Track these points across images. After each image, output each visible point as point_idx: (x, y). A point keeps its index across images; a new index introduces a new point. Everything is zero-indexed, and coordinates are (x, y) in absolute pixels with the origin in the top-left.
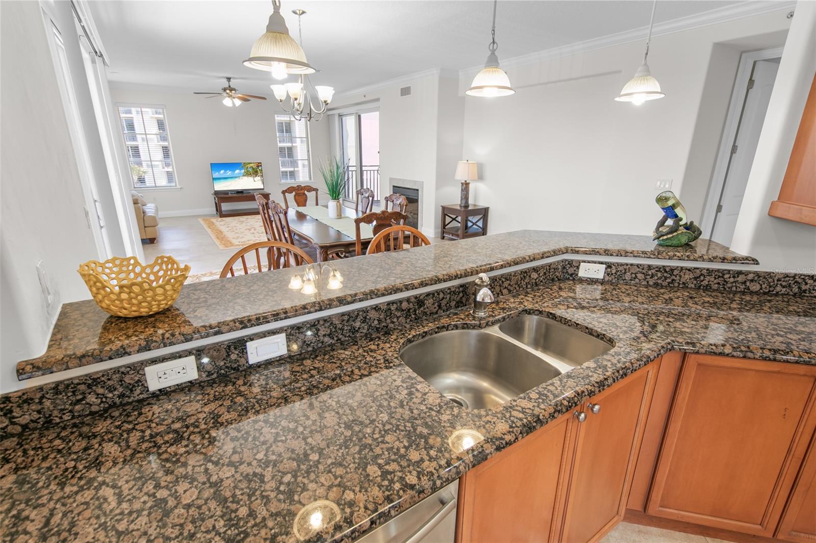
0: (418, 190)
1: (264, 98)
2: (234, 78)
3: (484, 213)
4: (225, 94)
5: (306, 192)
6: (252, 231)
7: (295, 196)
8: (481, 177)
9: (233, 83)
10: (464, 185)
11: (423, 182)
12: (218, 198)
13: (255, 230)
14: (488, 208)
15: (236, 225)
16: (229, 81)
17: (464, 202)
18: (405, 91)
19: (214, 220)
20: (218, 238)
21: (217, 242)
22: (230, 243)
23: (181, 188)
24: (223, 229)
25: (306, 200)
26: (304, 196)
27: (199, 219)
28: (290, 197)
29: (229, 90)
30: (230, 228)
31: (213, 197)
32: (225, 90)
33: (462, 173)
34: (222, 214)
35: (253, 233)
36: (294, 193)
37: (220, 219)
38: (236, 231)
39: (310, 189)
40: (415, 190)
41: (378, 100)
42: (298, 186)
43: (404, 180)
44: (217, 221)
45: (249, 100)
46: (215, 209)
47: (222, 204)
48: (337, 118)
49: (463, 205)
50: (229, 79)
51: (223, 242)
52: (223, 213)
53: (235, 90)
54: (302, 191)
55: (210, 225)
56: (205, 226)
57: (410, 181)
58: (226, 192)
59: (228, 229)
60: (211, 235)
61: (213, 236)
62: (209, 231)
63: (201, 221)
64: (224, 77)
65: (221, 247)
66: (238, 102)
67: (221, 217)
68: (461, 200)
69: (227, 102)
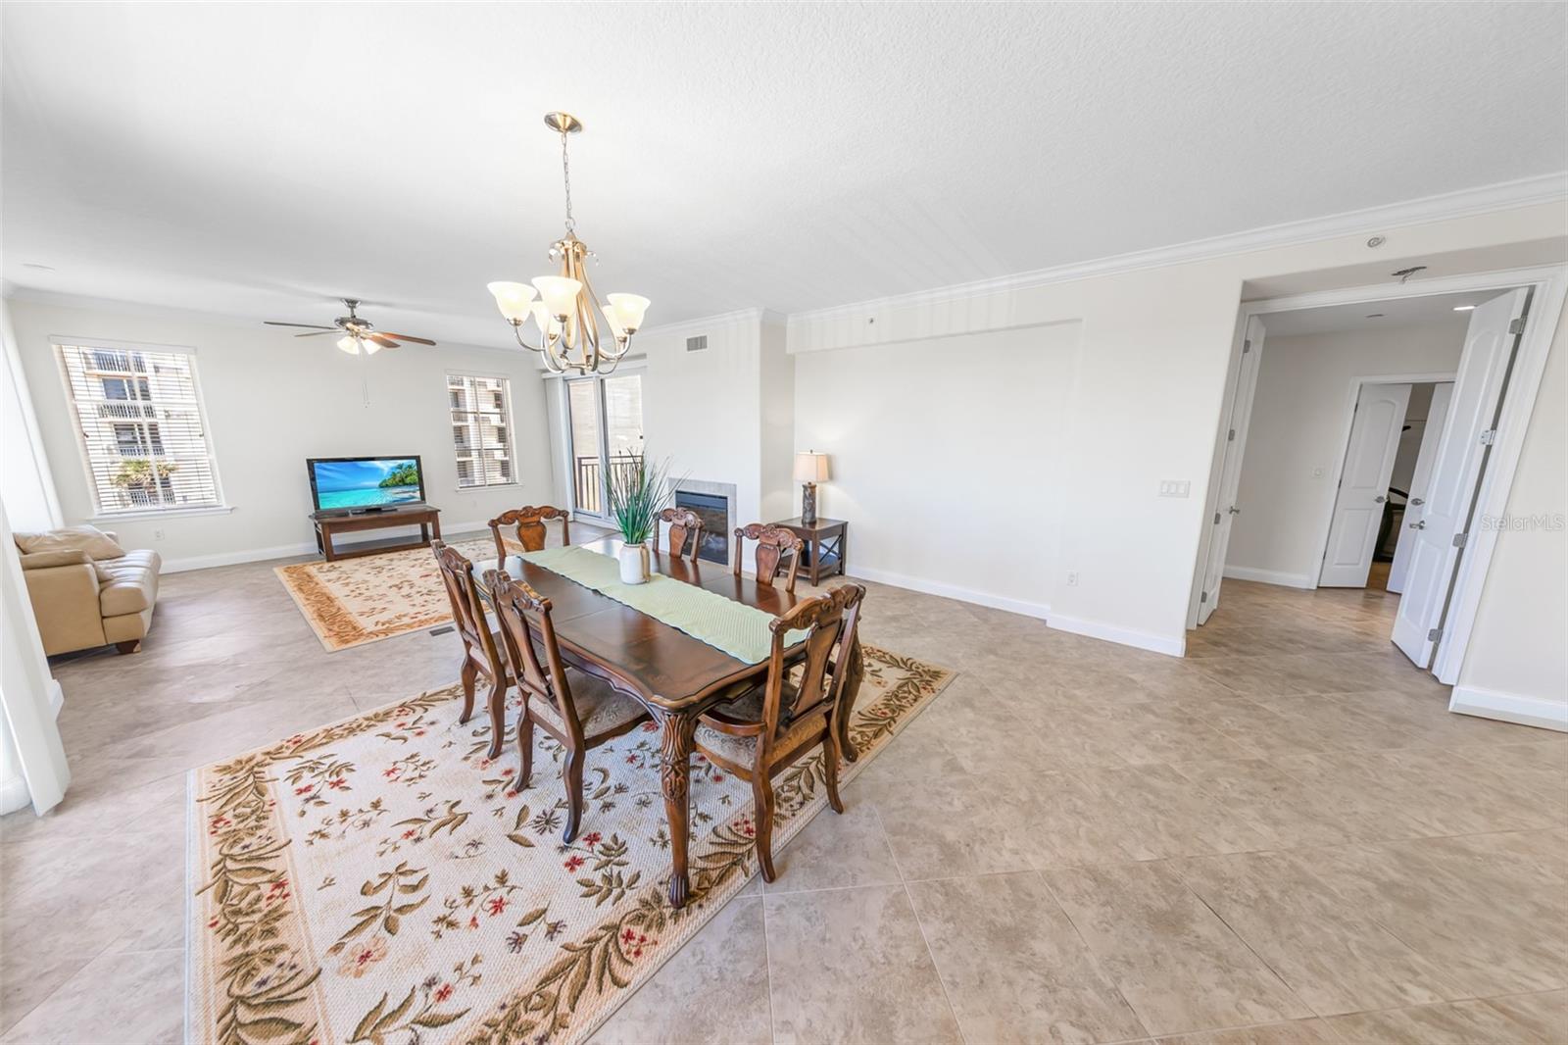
0: (726, 498)
1: (432, 343)
2: (362, 302)
3: (841, 531)
4: (342, 330)
5: (543, 520)
6: (406, 590)
7: (519, 528)
8: (831, 477)
9: (361, 312)
10: (809, 490)
11: (735, 485)
12: (323, 524)
13: (412, 586)
14: (847, 523)
15: (367, 578)
16: (352, 308)
17: (808, 515)
18: (697, 344)
19: (312, 569)
20: (321, 617)
21: (320, 629)
22: (354, 628)
23: (231, 510)
24: (336, 590)
25: (542, 536)
26: (539, 528)
27: (276, 570)
28: (510, 534)
29: (352, 322)
30: (351, 587)
31: (312, 522)
32: (342, 322)
33: (805, 470)
34: (330, 554)
35: (408, 596)
36: (517, 523)
37: (327, 565)
38: (367, 593)
39: (550, 512)
40: (721, 497)
41: (643, 356)
42: (524, 508)
43: (697, 483)
44: (320, 570)
45: (395, 346)
46: (316, 544)
47: (332, 535)
48: (560, 385)
49: (807, 521)
50: (352, 303)
51: (336, 628)
52: (335, 553)
53: (365, 323)
54: (535, 519)
55: (305, 583)
56: (290, 587)
57: (710, 484)
58: (343, 513)
59: (346, 590)
60: (303, 609)
61: (308, 612)
62: (298, 598)
63: (279, 572)
64: (341, 299)
65: (330, 644)
66: (372, 347)
67: (329, 561)
68: (804, 513)
69: (347, 344)
